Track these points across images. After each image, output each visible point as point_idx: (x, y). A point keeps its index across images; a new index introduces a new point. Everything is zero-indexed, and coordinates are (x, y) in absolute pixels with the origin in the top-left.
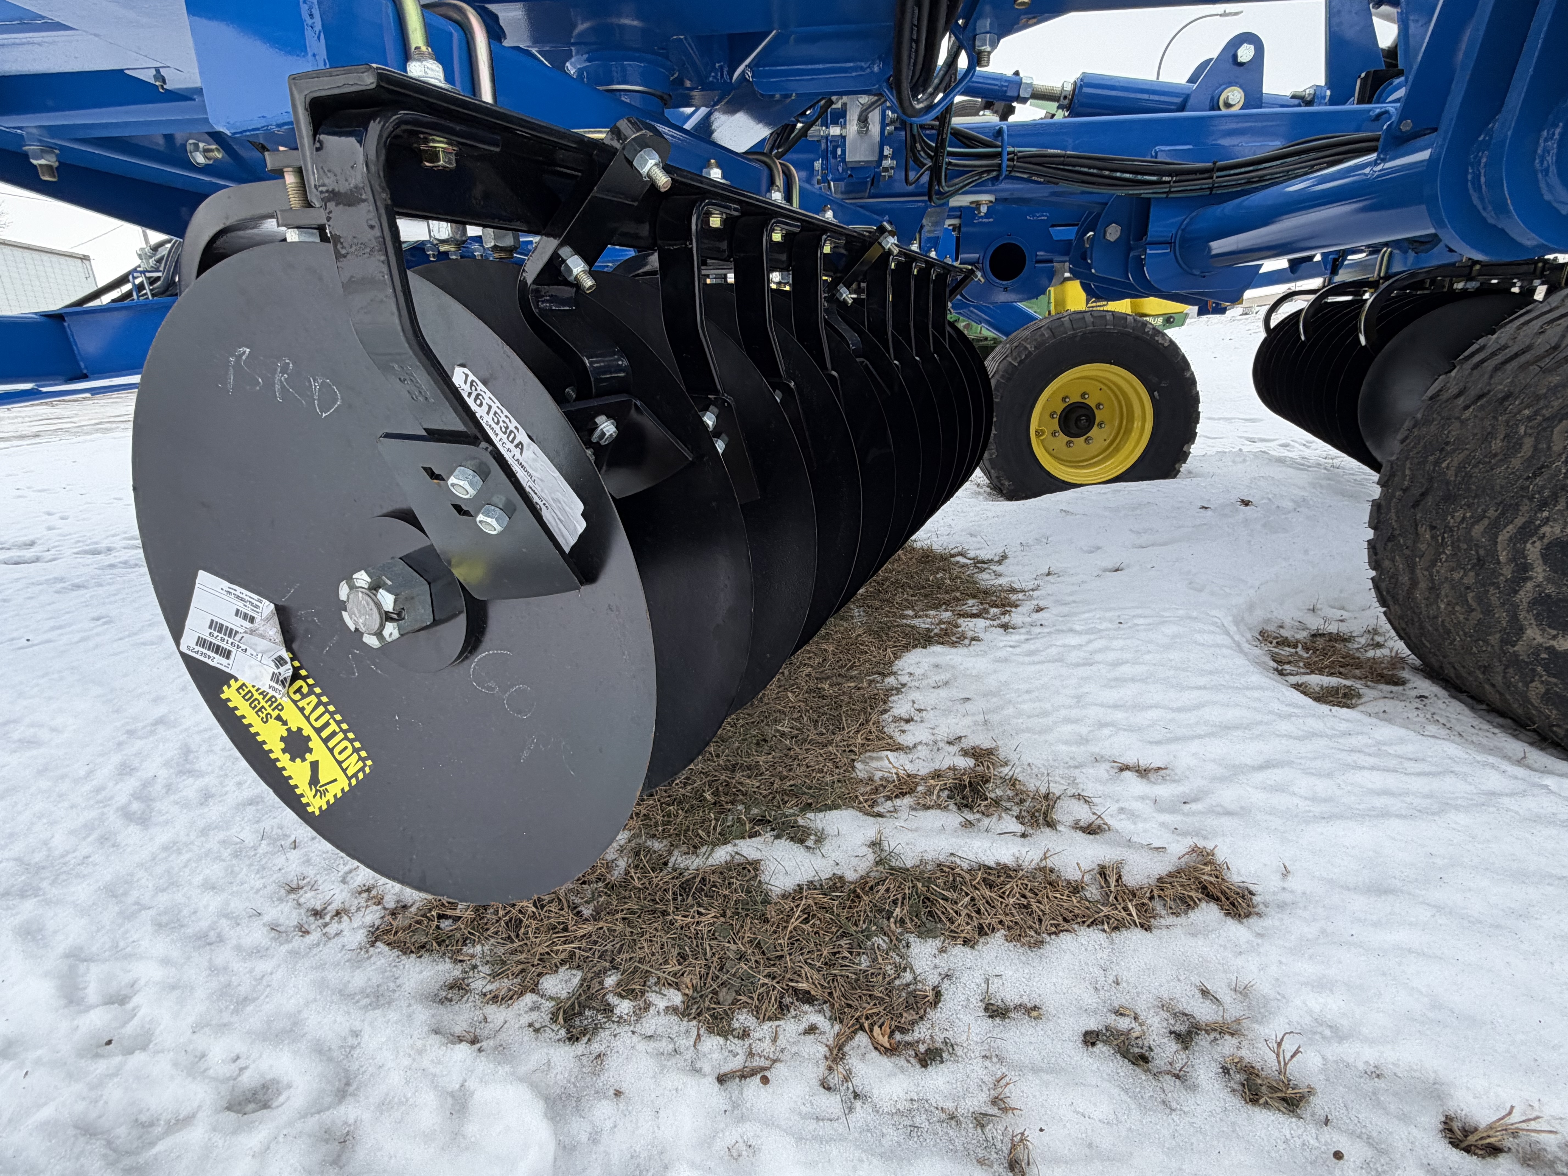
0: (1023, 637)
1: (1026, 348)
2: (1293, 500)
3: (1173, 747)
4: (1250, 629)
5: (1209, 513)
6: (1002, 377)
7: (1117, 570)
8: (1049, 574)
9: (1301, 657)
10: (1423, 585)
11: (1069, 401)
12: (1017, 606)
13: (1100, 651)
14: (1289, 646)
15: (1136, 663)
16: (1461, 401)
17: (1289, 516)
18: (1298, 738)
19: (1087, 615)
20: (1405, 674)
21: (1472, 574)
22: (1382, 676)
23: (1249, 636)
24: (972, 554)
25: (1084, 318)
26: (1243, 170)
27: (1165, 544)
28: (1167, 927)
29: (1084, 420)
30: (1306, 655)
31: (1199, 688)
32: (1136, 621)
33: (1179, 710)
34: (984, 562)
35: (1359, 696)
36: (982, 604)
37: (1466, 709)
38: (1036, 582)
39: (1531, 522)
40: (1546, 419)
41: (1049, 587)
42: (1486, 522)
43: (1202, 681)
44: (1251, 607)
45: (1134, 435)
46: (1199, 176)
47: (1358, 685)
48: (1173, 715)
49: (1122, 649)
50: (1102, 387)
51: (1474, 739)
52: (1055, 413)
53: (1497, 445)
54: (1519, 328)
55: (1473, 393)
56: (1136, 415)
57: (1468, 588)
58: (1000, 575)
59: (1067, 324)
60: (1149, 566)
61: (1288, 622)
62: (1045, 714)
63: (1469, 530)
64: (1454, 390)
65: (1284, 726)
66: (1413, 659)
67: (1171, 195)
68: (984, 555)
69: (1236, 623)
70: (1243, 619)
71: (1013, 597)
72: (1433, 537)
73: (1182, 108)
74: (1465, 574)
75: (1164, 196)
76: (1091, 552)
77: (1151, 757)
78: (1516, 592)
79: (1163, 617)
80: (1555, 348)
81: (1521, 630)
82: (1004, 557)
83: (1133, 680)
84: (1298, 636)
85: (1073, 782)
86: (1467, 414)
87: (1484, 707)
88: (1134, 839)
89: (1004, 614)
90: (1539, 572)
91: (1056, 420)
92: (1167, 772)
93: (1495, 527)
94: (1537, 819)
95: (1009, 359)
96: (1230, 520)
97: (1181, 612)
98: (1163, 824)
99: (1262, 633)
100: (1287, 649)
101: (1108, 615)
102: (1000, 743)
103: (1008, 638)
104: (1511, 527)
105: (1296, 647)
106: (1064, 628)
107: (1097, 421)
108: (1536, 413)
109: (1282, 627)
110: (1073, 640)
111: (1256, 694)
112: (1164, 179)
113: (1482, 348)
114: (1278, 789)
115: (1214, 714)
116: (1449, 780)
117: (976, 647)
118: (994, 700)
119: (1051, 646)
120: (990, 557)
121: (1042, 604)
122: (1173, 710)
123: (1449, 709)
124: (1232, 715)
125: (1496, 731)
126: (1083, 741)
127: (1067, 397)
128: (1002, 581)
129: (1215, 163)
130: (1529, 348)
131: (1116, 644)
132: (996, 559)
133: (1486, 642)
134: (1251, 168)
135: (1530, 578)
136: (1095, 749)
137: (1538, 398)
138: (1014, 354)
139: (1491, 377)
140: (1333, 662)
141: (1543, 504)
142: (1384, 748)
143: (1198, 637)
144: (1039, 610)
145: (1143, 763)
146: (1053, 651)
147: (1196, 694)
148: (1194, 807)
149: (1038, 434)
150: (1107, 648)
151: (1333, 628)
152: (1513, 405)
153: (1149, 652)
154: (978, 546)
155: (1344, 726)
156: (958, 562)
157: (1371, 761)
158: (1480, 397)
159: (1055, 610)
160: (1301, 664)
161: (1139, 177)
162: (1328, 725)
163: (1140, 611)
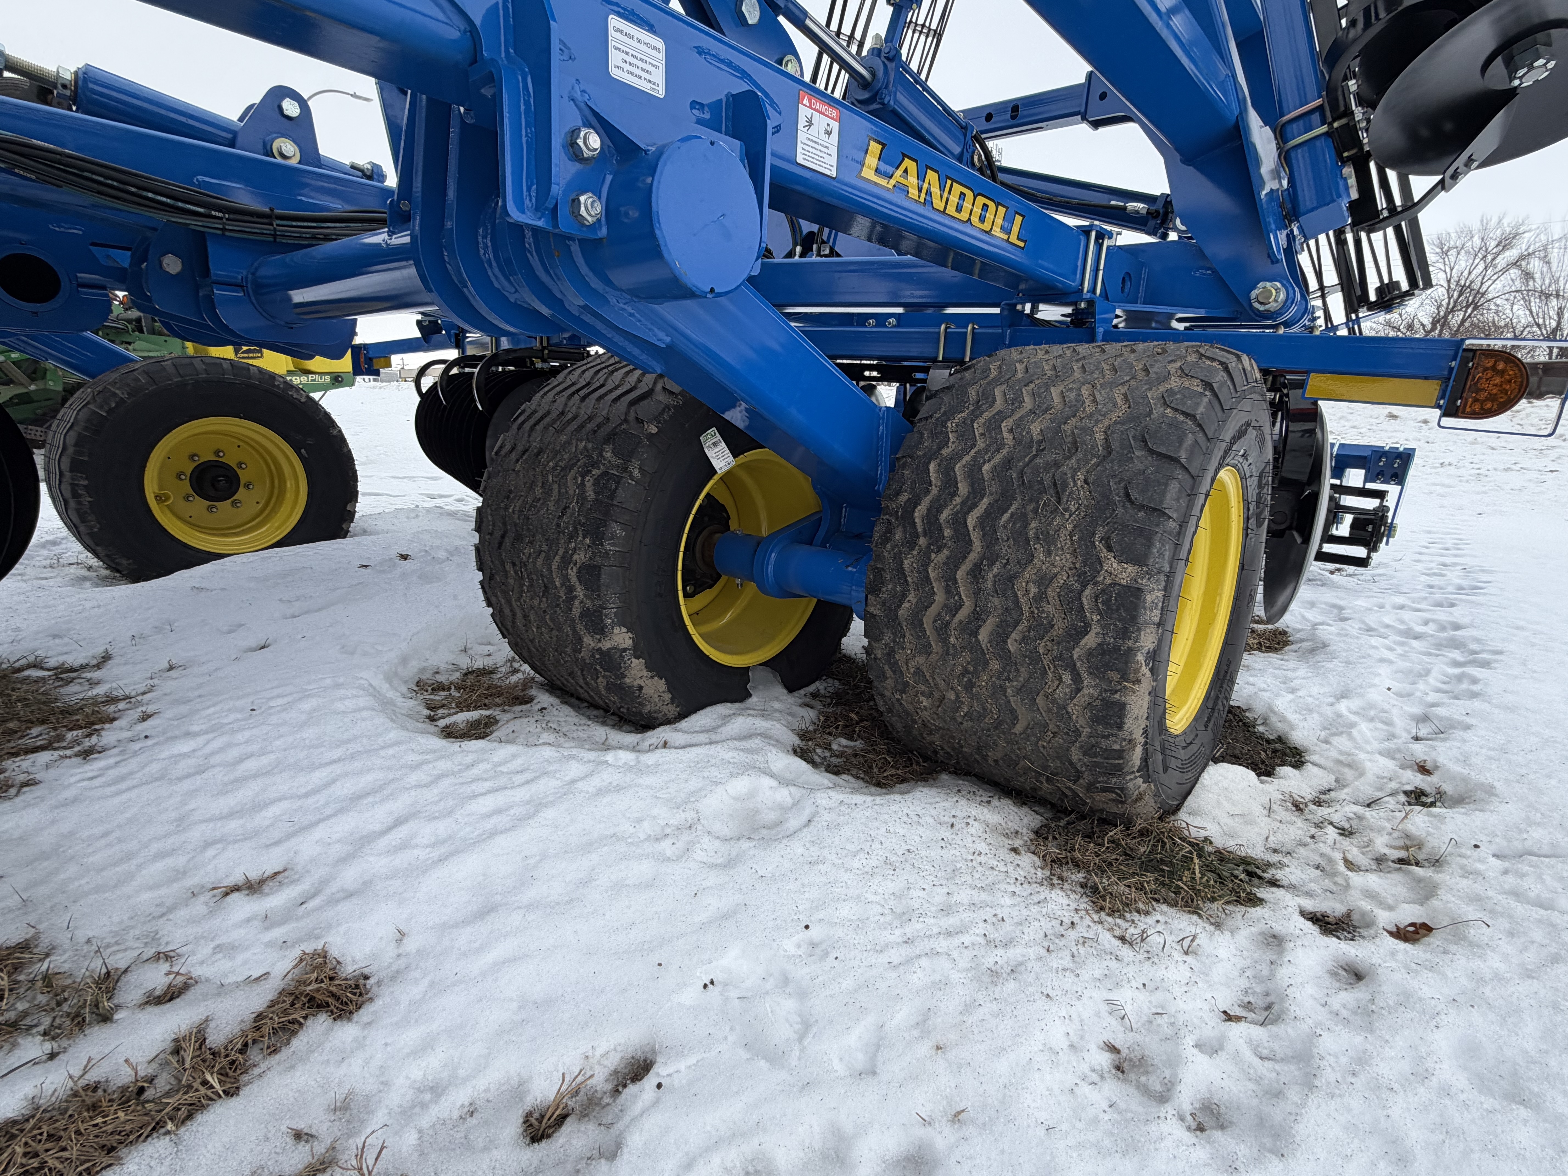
0: (112, 761)
1: (115, 395)
2: (447, 550)
3: (292, 843)
4: (406, 682)
5: (369, 570)
6: (86, 428)
7: (263, 647)
8: (171, 668)
9: (453, 698)
10: (519, 615)
11: (199, 460)
12: (113, 720)
13: (221, 750)
14: (444, 690)
15: (263, 753)
16: (513, 456)
17: (443, 565)
18: (427, 786)
19: (212, 710)
20: (533, 692)
21: (544, 599)
22: (517, 698)
23: (404, 689)
24: (52, 662)
25: (192, 364)
26: (306, 224)
27: (320, 609)
28: (260, 1076)
29: (222, 482)
30: (458, 695)
31: (334, 762)
32: (272, 704)
33: (307, 795)
34: (72, 670)
35: (497, 722)
36: (55, 729)
37: (570, 709)
38: (151, 682)
39: (566, 552)
40: (563, 469)
41: (170, 685)
42: (543, 555)
43: (338, 753)
44: (404, 660)
45: (289, 496)
46: (255, 219)
47: (495, 712)
48: (299, 803)
49: (247, 742)
50: (241, 444)
51: (575, 735)
52: (183, 473)
53: (538, 491)
54: (542, 397)
55: (520, 448)
56: (287, 475)
57: (545, 612)
58: (98, 683)
59: (171, 370)
60: (300, 636)
61: (443, 666)
62: (128, 857)
63: (534, 563)
64: (508, 447)
65: (416, 777)
66: (538, 678)
67: (227, 234)
68: (74, 659)
69: (389, 679)
70: (396, 674)
71: (112, 708)
72: (516, 572)
73: (232, 145)
74: (541, 601)
75: (219, 232)
76: (230, 632)
77: (269, 864)
78: (571, 610)
79: (307, 690)
80: (562, 413)
81: (580, 640)
82: (106, 658)
83: (255, 776)
84: (451, 679)
85: (155, 938)
86: (518, 467)
87: (586, 704)
88: (226, 981)
89: (89, 735)
90: (580, 592)
91: (187, 482)
92: (286, 874)
93: (548, 560)
94: (600, 792)
95: (91, 406)
96: (389, 576)
97: (328, 682)
98: (270, 944)
99: (418, 684)
100: (442, 693)
101: (239, 703)
102: (41, 927)
103: (87, 767)
104: (557, 557)
105: (449, 689)
106: (177, 733)
107: (242, 482)
108: (556, 465)
109: (437, 673)
110: (184, 747)
111: (391, 752)
112: (213, 213)
113: (524, 411)
114: (404, 846)
115: (345, 788)
116: (543, 781)
117: (29, 794)
118: (46, 864)
119: (151, 762)
120: (84, 662)
121: (150, 709)
122: (299, 798)
123: (561, 714)
124: (367, 780)
125: (590, 723)
126: (180, 874)
127: (195, 455)
128: (100, 690)
129: (272, 210)
130: (548, 413)
131: (240, 737)
132: (94, 662)
133: (565, 653)
134: (314, 224)
135: (576, 597)
136: (191, 881)
137: (557, 452)
138: (99, 400)
139: (529, 436)
140: (479, 696)
141: (571, 537)
142: (499, 769)
143: (340, 706)
144: (145, 717)
145: (254, 875)
146: (155, 768)
147: (329, 769)
148: (310, 905)
149: (158, 498)
150: (230, 745)
151: (479, 664)
152: (544, 458)
153: (281, 736)
154: (65, 649)
155: (469, 759)
156: (29, 677)
157: (487, 785)
158: (524, 452)
159: (169, 714)
160: (453, 705)
161: (180, 204)
162: (456, 762)
163: (276, 692)
